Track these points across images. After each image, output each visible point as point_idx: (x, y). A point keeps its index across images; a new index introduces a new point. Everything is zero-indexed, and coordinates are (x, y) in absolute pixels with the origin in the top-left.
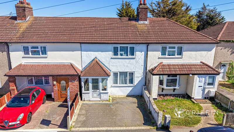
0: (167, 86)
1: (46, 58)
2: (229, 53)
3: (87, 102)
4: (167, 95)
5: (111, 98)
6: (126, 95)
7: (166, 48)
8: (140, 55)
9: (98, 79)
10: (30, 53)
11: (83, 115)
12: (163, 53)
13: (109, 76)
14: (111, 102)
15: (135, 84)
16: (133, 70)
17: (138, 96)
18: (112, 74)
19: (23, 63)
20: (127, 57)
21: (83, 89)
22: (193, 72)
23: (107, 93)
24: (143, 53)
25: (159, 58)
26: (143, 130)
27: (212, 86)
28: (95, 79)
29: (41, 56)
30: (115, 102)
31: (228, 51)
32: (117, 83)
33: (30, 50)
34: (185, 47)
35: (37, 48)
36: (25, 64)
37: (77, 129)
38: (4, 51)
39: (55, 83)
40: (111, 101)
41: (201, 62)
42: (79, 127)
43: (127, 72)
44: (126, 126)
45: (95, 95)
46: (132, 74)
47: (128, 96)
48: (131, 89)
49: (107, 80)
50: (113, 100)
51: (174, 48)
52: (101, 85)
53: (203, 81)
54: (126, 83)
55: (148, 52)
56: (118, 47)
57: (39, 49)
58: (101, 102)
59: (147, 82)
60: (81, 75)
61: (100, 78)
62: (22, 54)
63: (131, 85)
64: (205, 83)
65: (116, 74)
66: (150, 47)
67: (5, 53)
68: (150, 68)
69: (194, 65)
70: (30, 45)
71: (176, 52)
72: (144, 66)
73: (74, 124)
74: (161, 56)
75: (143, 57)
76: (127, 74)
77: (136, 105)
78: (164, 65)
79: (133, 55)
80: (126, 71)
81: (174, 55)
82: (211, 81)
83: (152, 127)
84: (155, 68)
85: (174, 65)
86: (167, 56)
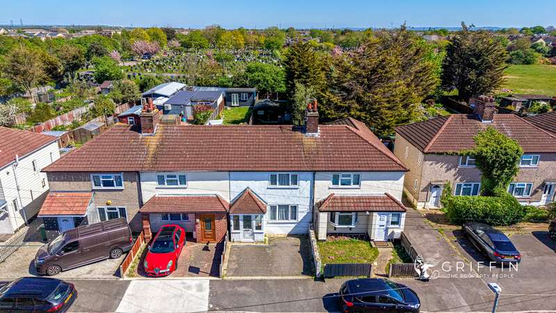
0: (339, 224)
1: (185, 188)
2: (444, 169)
3: (237, 244)
4: (340, 234)
5: (267, 238)
6: (287, 234)
7: (338, 176)
8: (304, 185)
9: (250, 216)
10: (166, 183)
11: (234, 261)
12: (335, 182)
13: (264, 213)
14: (267, 244)
15: (299, 220)
16: (296, 203)
17: (303, 235)
18: (268, 208)
19: (157, 196)
20: (288, 187)
21: (232, 228)
22: (371, 209)
23: (262, 233)
24: (309, 182)
25: (329, 188)
26: (300, 280)
27: (397, 226)
28: (248, 216)
29: (180, 186)
30: (272, 243)
31: (442, 167)
32: (275, 219)
33: (166, 179)
34: (363, 175)
35: (175, 177)
36: (160, 196)
37: (230, 278)
38: (135, 181)
39: (198, 220)
40: (267, 242)
41: (385, 194)
42: (232, 276)
43: (287, 206)
44: (282, 275)
45: (247, 235)
46: (295, 208)
47: (290, 235)
48: (294, 225)
49: (262, 217)
50: (270, 241)
51: (349, 176)
52: (254, 223)
53: (386, 219)
54: (287, 219)
55: (316, 182)
56: (276, 175)
57: (178, 178)
58: (254, 244)
59: (315, 218)
60: (230, 212)
61: (253, 216)
62: (155, 183)
63: (294, 221)
64: (387, 222)
65: (273, 208)
66: (317, 175)
67: (135, 184)
68: (319, 201)
69: (374, 198)
70: (165, 174)
71: (352, 181)
72: (311, 198)
73: (225, 272)
74: (332, 186)
75: (309, 187)
76: (288, 208)
77: (298, 248)
78: (335, 198)
79: (296, 184)
80: (287, 203)
81: (349, 184)
82: (395, 219)
83: (310, 277)
84: (325, 201)
85: (348, 198)
86: (340, 186)
